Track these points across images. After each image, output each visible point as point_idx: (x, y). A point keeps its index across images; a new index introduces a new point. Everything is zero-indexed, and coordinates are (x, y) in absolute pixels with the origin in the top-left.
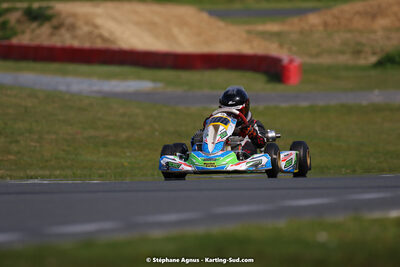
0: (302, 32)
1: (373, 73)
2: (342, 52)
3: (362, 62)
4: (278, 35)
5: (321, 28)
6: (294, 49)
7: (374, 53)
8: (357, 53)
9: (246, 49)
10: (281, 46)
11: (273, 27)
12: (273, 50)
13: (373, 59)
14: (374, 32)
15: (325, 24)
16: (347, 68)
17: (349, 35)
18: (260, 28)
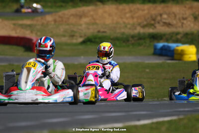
0: (43, 24)
1: (81, 47)
2: (64, 36)
3: (74, 41)
4: (30, 26)
5: (53, 23)
6: (39, 34)
7: (81, 37)
8: (72, 36)
9: (13, 34)
10: (32, 32)
11: (27, 22)
12: (27, 34)
13: (81, 40)
14: (81, 25)
15: (55, 21)
16: (67, 44)
17: (67, 27)
18: (21, 22)
